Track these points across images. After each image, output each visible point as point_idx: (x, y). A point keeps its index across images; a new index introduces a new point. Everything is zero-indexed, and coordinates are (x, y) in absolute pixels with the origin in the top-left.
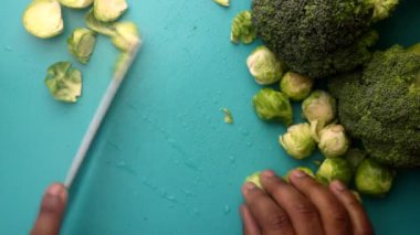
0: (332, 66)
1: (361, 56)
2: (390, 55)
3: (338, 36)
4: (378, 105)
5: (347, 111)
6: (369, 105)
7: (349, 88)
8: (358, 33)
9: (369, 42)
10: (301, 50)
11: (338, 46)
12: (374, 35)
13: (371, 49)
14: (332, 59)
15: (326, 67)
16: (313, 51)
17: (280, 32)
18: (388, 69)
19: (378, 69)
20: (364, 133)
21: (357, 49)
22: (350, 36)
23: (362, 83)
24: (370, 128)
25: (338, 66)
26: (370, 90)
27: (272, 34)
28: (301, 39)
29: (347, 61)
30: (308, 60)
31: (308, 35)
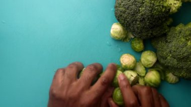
0: (152, 34)
1: (165, 30)
2: (178, 28)
3: (154, 21)
4: (174, 52)
5: (161, 55)
6: (170, 52)
7: (160, 45)
8: (164, 20)
9: (168, 23)
10: (138, 28)
11: (154, 26)
12: (171, 20)
13: (170, 26)
14: (152, 31)
15: (150, 35)
16: (143, 28)
17: (128, 20)
18: (178, 35)
19: (173, 35)
20: (169, 65)
21: (163, 26)
22: (160, 21)
23: (167, 42)
24: (171, 62)
25: (155, 34)
26: (170, 45)
27: (125, 20)
28: (138, 23)
29: (159, 32)
30: (141, 32)
31: (141, 21)
